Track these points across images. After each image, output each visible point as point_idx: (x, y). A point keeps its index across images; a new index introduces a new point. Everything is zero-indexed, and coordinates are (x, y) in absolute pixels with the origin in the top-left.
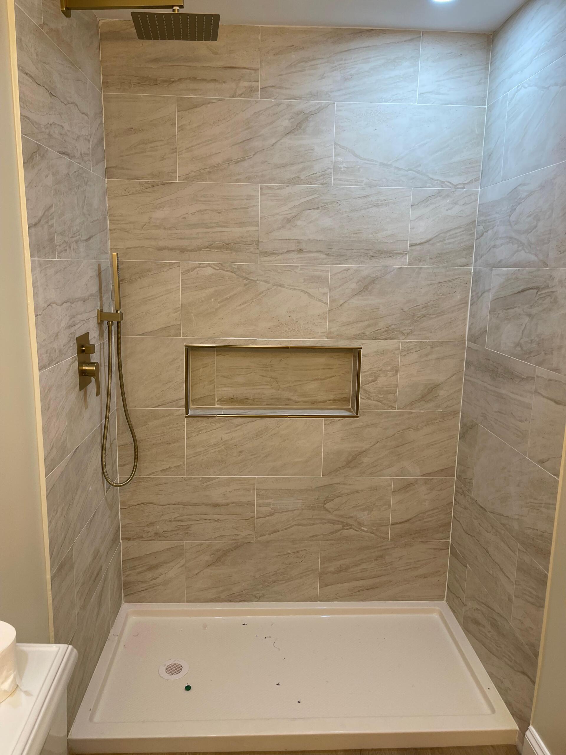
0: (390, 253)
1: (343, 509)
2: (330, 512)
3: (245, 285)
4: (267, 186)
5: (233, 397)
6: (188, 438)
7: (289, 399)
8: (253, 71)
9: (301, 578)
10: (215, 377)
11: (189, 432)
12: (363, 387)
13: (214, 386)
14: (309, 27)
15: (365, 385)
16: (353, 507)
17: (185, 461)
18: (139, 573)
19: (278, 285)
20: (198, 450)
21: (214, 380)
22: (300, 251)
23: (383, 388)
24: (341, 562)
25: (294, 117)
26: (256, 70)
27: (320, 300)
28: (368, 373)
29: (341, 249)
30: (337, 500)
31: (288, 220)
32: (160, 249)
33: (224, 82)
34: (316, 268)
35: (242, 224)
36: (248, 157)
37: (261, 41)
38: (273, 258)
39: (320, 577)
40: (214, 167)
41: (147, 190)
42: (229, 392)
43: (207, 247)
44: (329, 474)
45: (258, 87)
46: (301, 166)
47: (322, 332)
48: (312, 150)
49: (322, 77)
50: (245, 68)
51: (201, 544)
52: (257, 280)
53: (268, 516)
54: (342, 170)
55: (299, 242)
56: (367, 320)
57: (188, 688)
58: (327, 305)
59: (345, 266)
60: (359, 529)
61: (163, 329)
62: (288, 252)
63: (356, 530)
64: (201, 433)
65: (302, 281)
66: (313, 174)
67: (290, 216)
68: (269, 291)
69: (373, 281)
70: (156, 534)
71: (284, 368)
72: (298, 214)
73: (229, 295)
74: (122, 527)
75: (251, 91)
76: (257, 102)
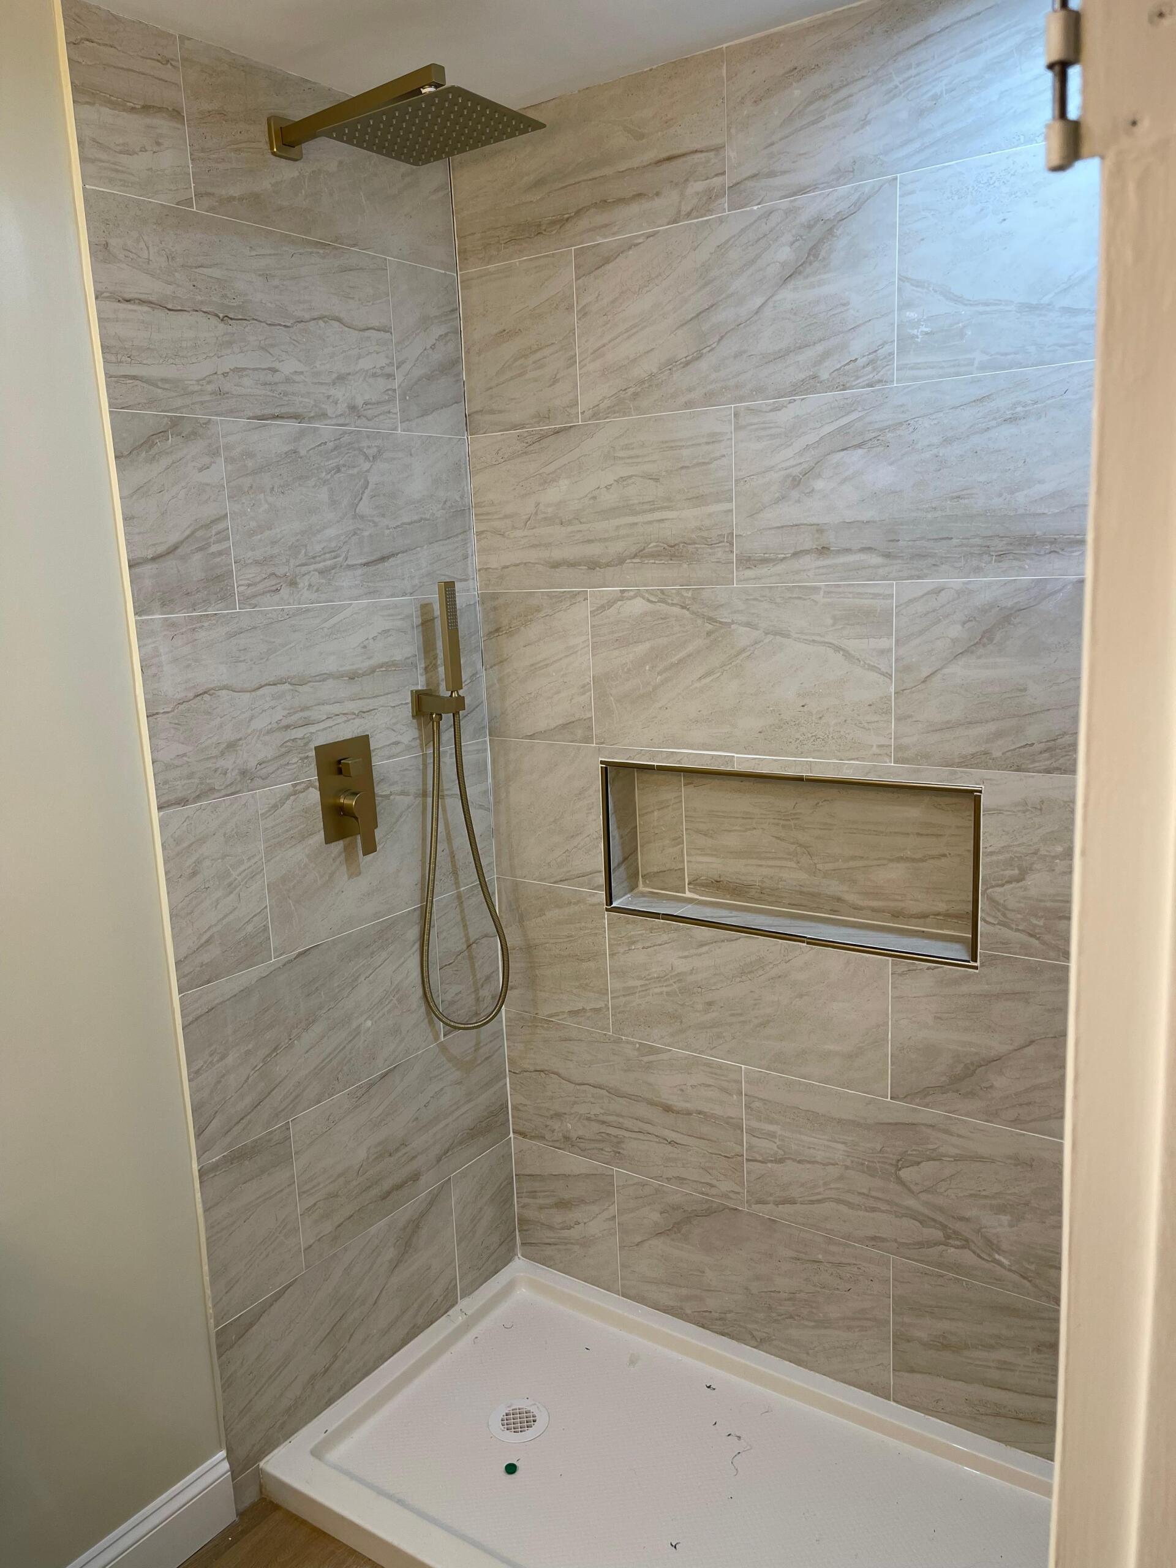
0: (1053, 542)
1: (946, 1194)
2: (912, 1192)
3: (709, 634)
4: (748, 409)
5: (719, 880)
6: (612, 955)
7: (839, 899)
8: (712, 154)
9: (849, 1328)
10: (683, 831)
11: (612, 942)
12: (989, 891)
13: (682, 851)
14: (829, 13)
15: (993, 887)
16: (971, 1195)
17: (608, 1002)
18: (541, 1208)
19: (776, 634)
20: (631, 983)
21: (681, 837)
22: (824, 550)
23: (1041, 901)
24: (945, 1325)
25: (801, 236)
26: (718, 149)
27: (872, 668)
28: (1001, 857)
29: (922, 538)
30: (928, 1167)
31: (794, 479)
32: (556, 565)
33: (657, 194)
34: (860, 590)
35: (699, 500)
36: (708, 349)
37: (727, 81)
38: (763, 570)
39: (894, 1343)
40: (643, 382)
41: (531, 448)
42: (711, 865)
43: (635, 556)
44: (908, 1097)
45: (723, 186)
46: (820, 348)
47: (879, 746)
48: (844, 305)
49: (865, 122)
50: (696, 151)
51: (644, 1185)
52: (733, 622)
53: (771, 1161)
54: (919, 340)
55: (820, 529)
56: (993, 720)
57: (511, 1469)
58: (891, 679)
59: (930, 583)
60: (989, 1255)
61: (564, 726)
62: (796, 554)
63: (979, 1256)
64: (633, 947)
65: (830, 621)
66: (848, 364)
67: (799, 469)
68: (758, 646)
69: (1007, 617)
70: (567, 1138)
71: (826, 824)
72: (816, 464)
73: (678, 657)
74: (514, 1108)
75: (710, 197)
76: (721, 220)
